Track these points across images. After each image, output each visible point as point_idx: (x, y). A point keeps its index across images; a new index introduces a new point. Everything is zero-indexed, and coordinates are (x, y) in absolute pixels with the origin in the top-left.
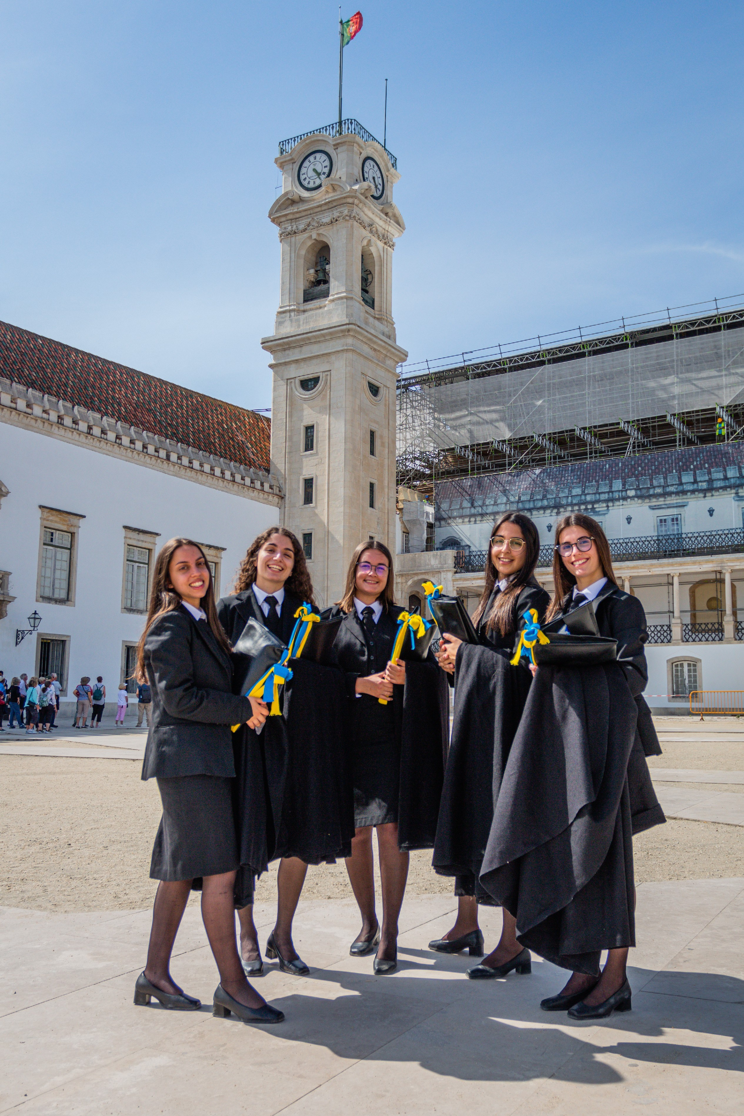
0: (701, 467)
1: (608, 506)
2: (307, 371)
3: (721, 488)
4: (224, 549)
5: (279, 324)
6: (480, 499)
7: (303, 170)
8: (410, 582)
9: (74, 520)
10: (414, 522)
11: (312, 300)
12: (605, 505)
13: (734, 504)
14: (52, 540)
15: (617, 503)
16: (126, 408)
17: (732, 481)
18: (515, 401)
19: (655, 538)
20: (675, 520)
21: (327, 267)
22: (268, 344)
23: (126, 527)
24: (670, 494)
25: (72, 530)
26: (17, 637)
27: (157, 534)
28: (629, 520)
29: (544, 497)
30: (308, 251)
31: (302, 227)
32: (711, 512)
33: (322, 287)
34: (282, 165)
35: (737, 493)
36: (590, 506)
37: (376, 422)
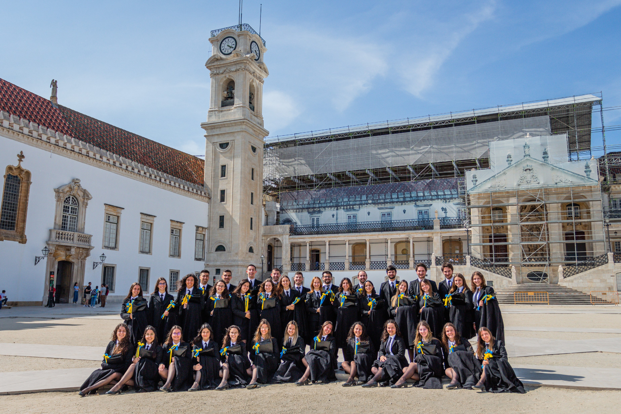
0: (400, 191)
1: (359, 207)
2: (223, 140)
3: (409, 201)
4: (184, 223)
5: (210, 116)
6: (302, 201)
7: (222, 45)
8: (268, 239)
9: (119, 210)
10: (271, 211)
11: (225, 106)
12: (358, 206)
13: (414, 208)
14: (109, 220)
15: (364, 206)
16: (139, 156)
17: (414, 198)
18: (318, 157)
19: (380, 222)
20: (389, 214)
21: (233, 91)
22: (204, 126)
23: (141, 213)
24: (387, 203)
25: (118, 215)
26: (94, 265)
27: (155, 216)
28: (369, 213)
29: (331, 202)
30: (224, 83)
31: (221, 71)
32: (404, 211)
33: (230, 100)
34: (212, 41)
35: (416, 204)
36: (351, 207)
37: (255, 165)
